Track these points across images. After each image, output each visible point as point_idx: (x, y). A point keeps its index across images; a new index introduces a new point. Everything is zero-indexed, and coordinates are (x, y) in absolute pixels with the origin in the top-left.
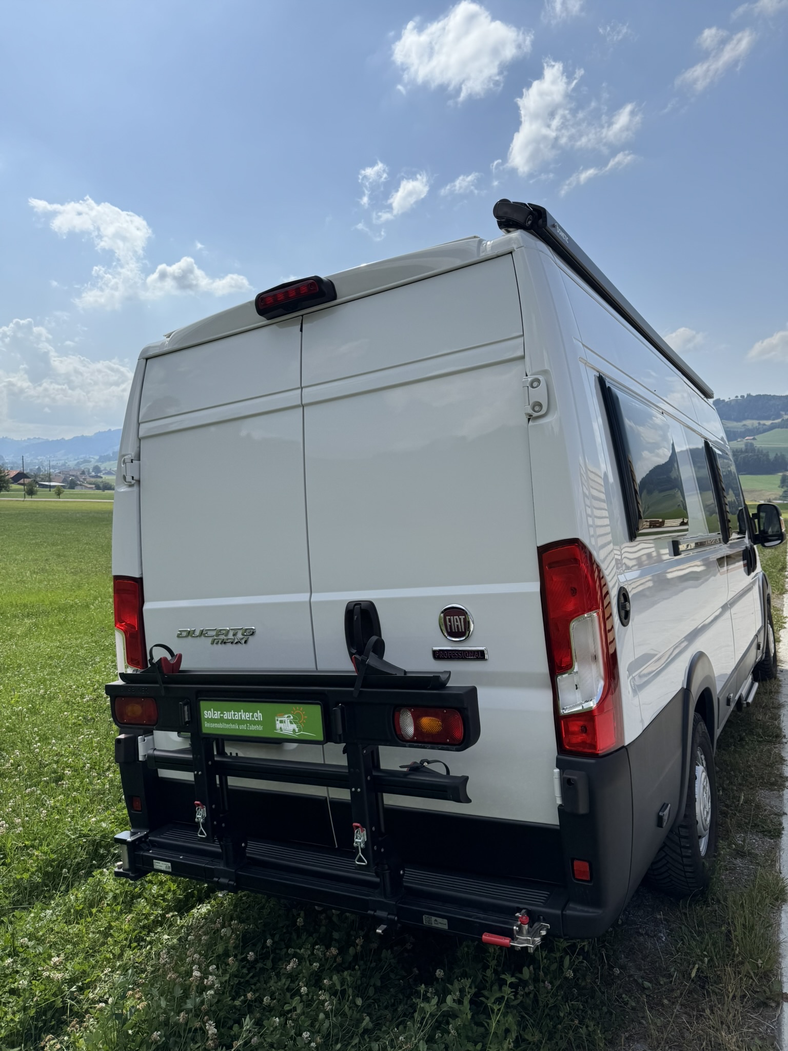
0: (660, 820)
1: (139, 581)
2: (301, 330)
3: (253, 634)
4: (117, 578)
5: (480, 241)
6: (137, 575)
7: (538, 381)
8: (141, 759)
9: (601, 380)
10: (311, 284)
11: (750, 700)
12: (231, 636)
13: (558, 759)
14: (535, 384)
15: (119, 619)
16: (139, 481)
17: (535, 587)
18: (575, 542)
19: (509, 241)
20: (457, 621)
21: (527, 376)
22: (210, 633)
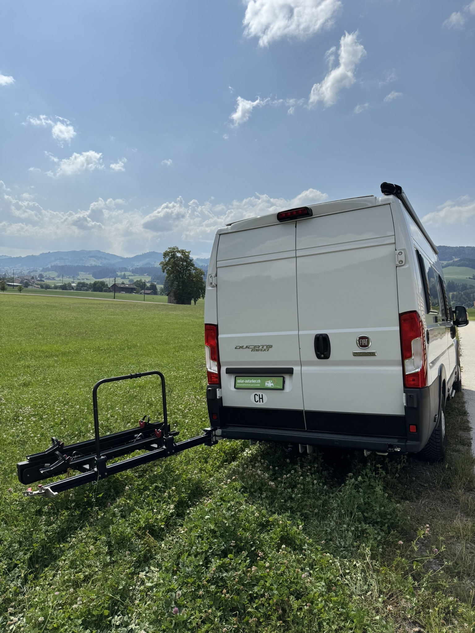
0: (435, 418)
1: (216, 326)
2: (296, 227)
3: (271, 347)
4: (206, 324)
5: (376, 197)
6: (216, 324)
7: (402, 253)
8: (218, 398)
9: (417, 252)
10: (304, 210)
11: (453, 395)
12: (261, 348)
13: (404, 390)
14: (400, 254)
15: (207, 341)
16: (216, 285)
17: (398, 328)
18: (415, 312)
19: (388, 199)
20: (364, 342)
21: (396, 250)
22: (251, 347)
